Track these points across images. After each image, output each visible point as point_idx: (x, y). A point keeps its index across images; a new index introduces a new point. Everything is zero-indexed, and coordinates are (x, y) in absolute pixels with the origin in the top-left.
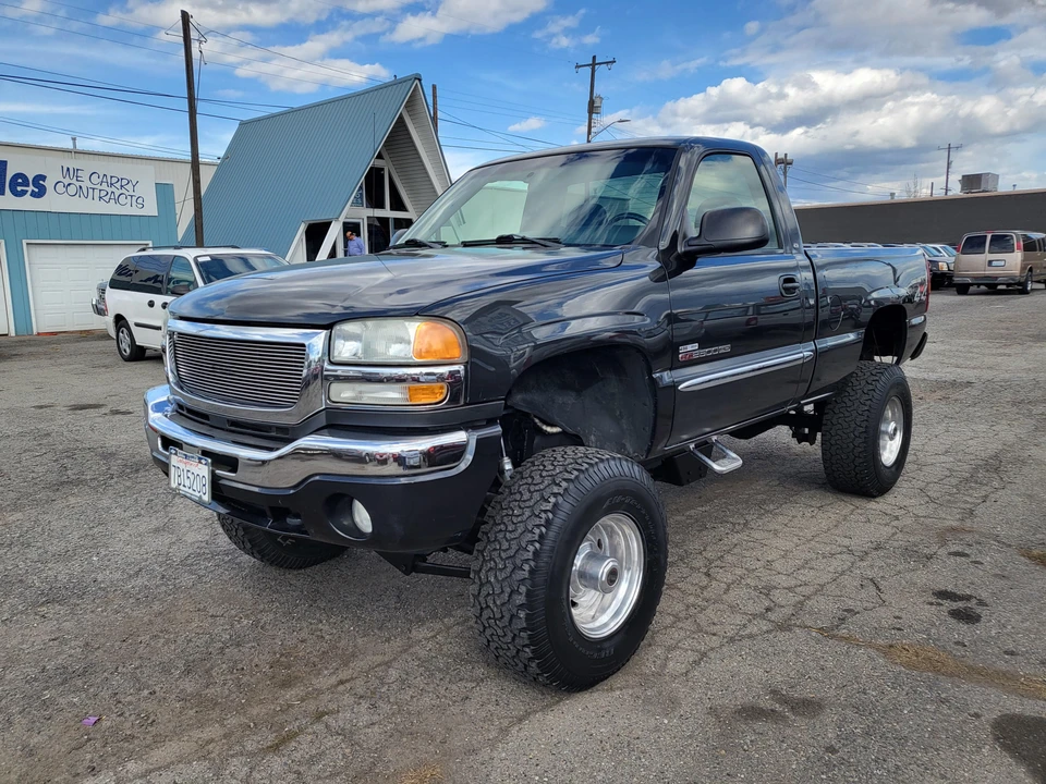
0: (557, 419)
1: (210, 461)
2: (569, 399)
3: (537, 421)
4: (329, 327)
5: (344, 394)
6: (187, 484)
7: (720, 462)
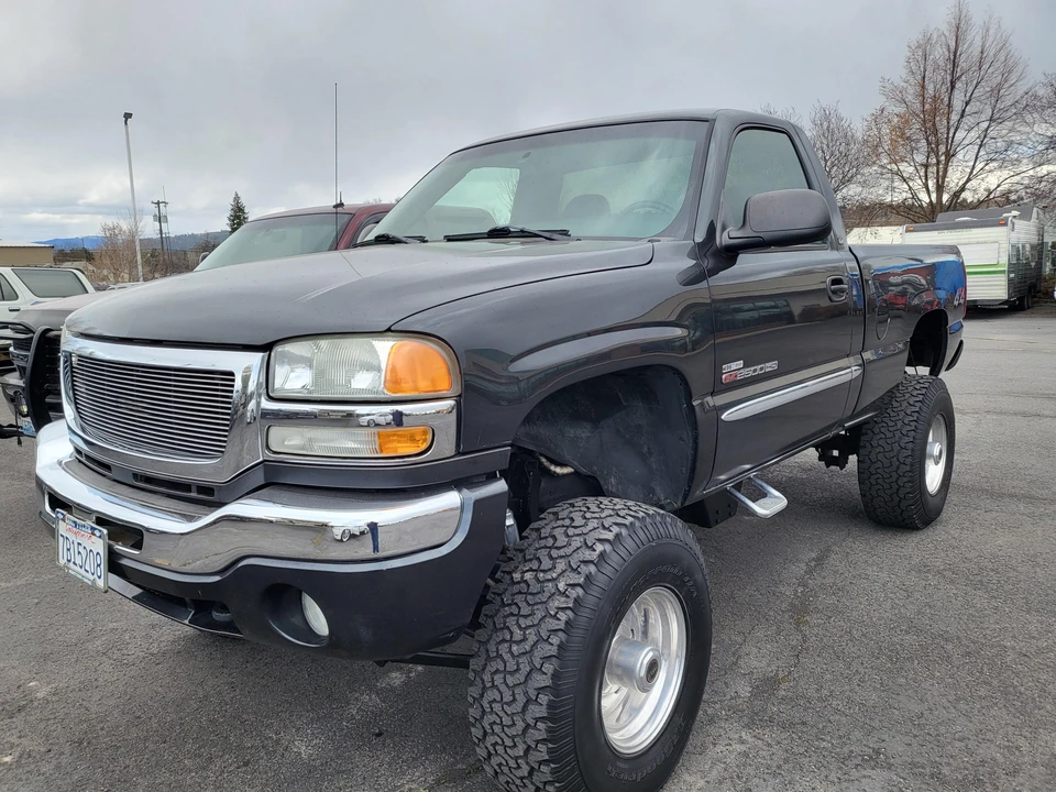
0: (568, 457)
1: (105, 531)
2: (583, 432)
3: (544, 460)
4: (267, 348)
5: (289, 441)
6: (78, 561)
7: (762, 501)
